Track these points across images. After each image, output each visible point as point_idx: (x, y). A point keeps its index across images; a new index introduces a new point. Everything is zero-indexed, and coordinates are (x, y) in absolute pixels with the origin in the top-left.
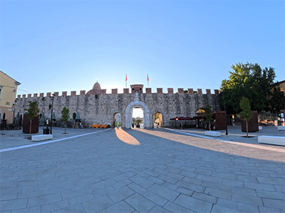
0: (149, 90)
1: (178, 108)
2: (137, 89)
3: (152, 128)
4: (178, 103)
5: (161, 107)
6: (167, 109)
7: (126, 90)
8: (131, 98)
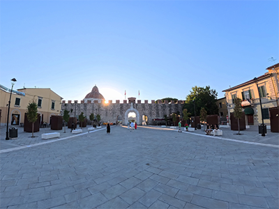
0: (139, 101)
1: (158, 113)
2: (132, 100)
3: (141, 125)
4: (157, 110)
5: (147, 112)
6: (151, 113)
7: (125, 101)
8: (128, 106)
